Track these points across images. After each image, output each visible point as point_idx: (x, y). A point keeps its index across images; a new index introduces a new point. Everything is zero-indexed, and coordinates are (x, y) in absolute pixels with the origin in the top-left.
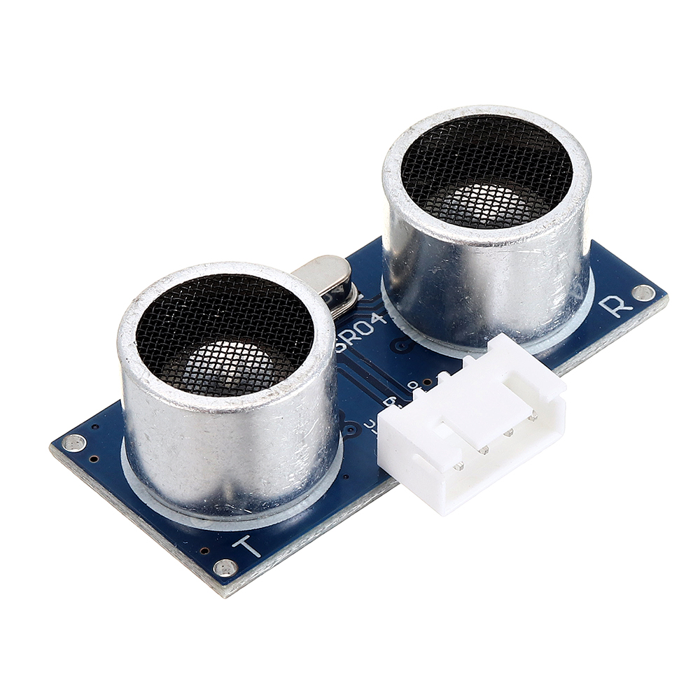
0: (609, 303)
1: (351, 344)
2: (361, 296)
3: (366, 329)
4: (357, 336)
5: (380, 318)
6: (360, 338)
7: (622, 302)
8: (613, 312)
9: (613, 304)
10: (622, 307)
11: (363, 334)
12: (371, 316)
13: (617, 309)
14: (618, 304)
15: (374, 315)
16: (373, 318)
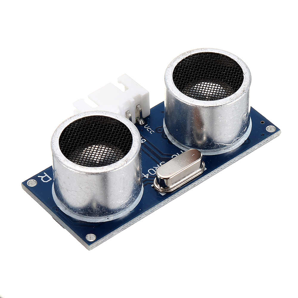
0: (47, 179)
1: (158, 165)
2: (152, 186)
3: (151, 171)
4: (155, 168)
5: (145, 176)
6: (154, 167)
7: (42, 179)
8: (46, 175)
9: (46, 179)
10: (42, 177)
11: (153, 169)
12: (148, 177)
13: (45, 176)
14: (43, 179)
15: (147, 177)
16: (148, 176)
